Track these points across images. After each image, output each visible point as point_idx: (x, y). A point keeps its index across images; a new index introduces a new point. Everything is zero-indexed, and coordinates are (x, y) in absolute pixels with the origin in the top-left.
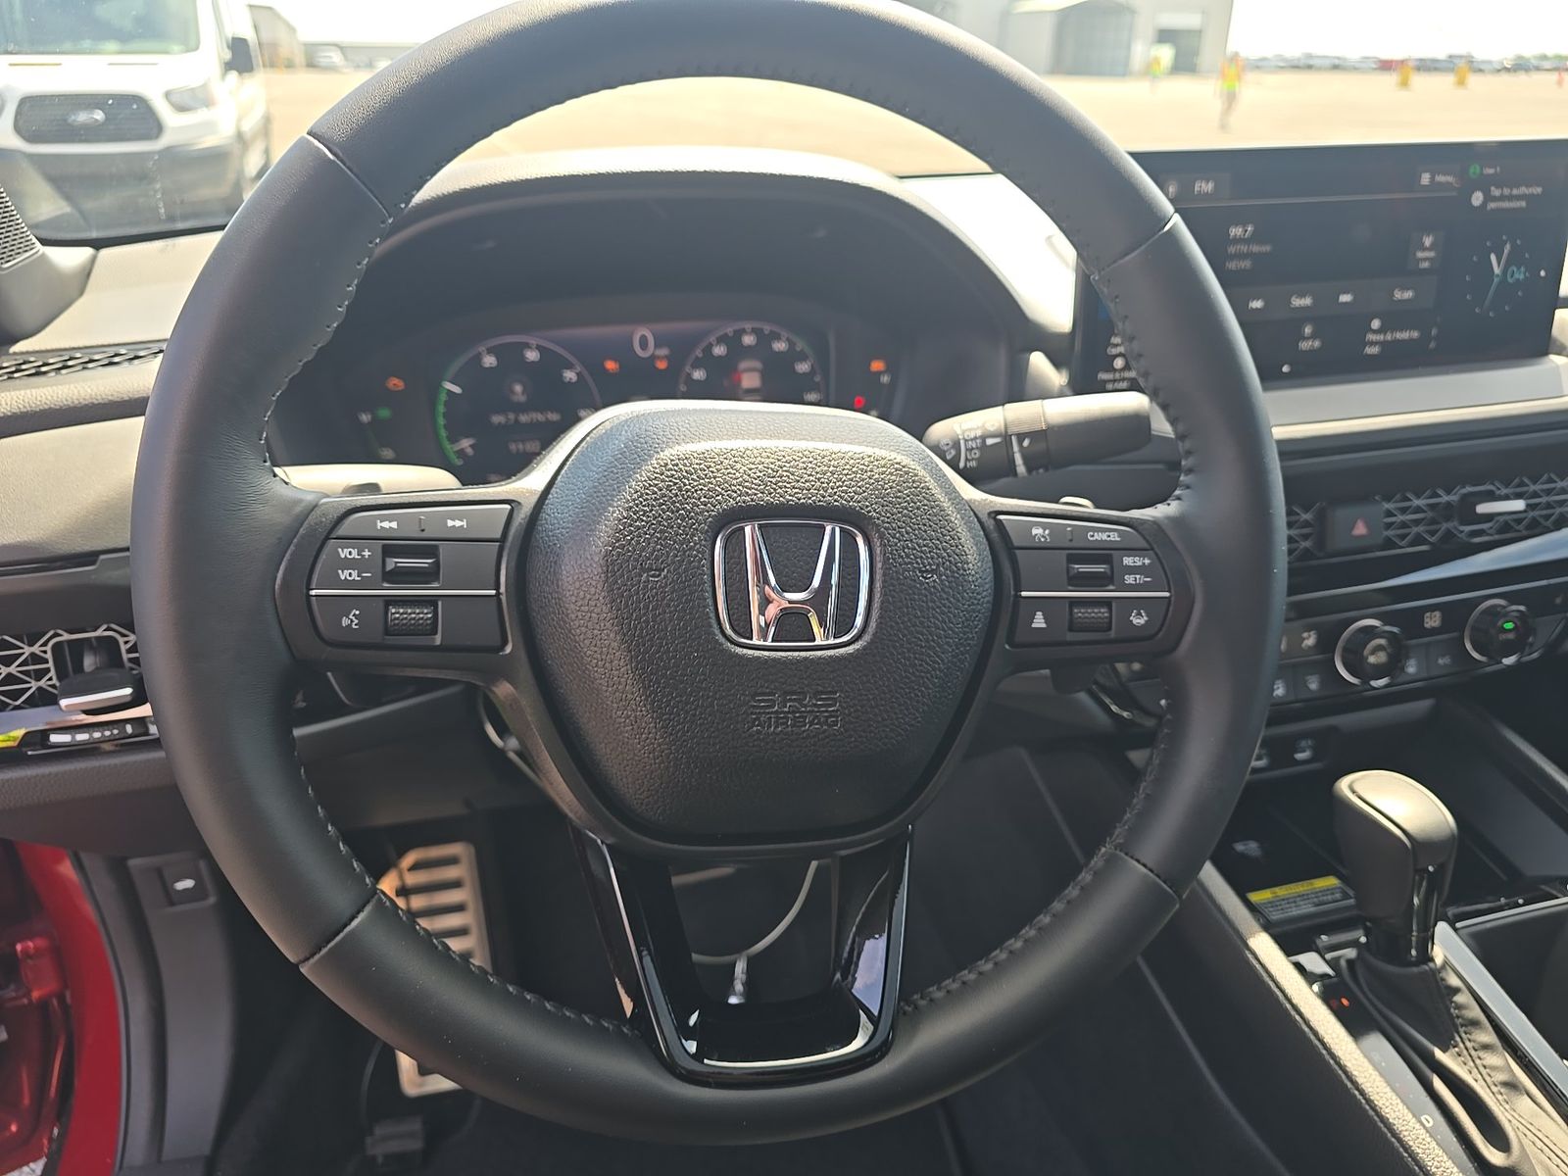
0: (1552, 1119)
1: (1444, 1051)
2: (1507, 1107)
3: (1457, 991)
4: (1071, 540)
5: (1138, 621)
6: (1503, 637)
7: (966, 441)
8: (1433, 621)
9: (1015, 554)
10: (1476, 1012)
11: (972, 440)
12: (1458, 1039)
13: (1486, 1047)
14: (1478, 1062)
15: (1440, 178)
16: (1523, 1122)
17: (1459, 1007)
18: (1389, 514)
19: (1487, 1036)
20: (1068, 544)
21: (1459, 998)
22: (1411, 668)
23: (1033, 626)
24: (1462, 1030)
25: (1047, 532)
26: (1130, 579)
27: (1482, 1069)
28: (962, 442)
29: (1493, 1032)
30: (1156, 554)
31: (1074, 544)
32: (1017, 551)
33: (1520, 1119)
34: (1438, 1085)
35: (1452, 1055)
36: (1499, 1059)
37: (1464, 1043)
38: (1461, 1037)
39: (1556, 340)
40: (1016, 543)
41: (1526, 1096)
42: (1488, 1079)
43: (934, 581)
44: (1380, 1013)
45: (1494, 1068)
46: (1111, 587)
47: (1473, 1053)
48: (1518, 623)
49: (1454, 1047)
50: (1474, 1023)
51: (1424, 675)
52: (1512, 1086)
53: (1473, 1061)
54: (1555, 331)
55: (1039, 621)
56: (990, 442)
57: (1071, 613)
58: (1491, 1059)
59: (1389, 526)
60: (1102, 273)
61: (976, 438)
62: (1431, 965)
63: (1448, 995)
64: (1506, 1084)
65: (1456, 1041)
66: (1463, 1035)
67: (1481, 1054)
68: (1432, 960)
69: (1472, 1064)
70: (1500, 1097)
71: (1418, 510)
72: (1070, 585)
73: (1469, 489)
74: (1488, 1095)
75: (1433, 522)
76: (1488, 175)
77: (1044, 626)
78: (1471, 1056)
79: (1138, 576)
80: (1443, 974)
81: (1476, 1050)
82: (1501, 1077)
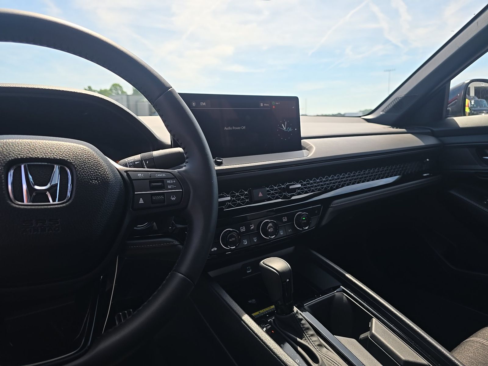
0: (332, 352)
1: (301, 339)
2: (319, 352)
3: (302, 319)
4: (150, 177)
5: (173, 199)
6: (303, 222)
7: (129, 163)
8: (285, 219)
9: (132, 182)
10: (308, 325)
11: (131, 163)
12: (304, 335)
13: (312, 335)
14: (310, 340)
15: (265, 105)
16: (324, 355)
17: (303, 324)
18: (268, 191)
19: (312, 332)
20: (150, 178)
21: (303, 322)
22: (282, 233)
23: (140, 203)
24: (305, 332)
25: (143, 175)
26: (169, 187)
27: (312, 342)
28: (128, 163)
29: (313, 331)
30: (177, 179)
31: (151, 178)
32: (133, 181)
33: (323, 354)
34: (299, 349)
35: (304, 340)
36: (316, 338)
37: (306, 336)
38: (305, 334)
39: (303, 146)
40: (132, 178)
41: (325, 348)
42: (314, 345)
43: (96, 182)
44: (282, 331)
45: (315, 341)
46: (164, 190)
47: (309, 338)
48: (306, 218)
49: (304, 338)
50: (308, 329)
51: (285, 235)
52: (320, 345)
53: (309, 340)
54: (302, 144)
55: (141, 201)
56: (136, 163)
57: (152, 198)
58: (314, 339)
59: (269, 194)
60: (154, 103)
61: (132, 162)
62: (293, 313)
63: (299, 321)
64: (319, 345)
65: (304, 336)
66: (305, 333)
67: (311, 338)
68: (294, 311)
69: (309, 341)
70: (317, 349)
71: (276, 190)
72: (150, 190)
73: (288, 184)
74: (314, 349)
75: (280, 193)
76: (277, 104)
77: (143, 202)
78: (308, 339)
79: (172, 186)
80: (297, 315)
81: (310, 337)
82: (317, 343)
